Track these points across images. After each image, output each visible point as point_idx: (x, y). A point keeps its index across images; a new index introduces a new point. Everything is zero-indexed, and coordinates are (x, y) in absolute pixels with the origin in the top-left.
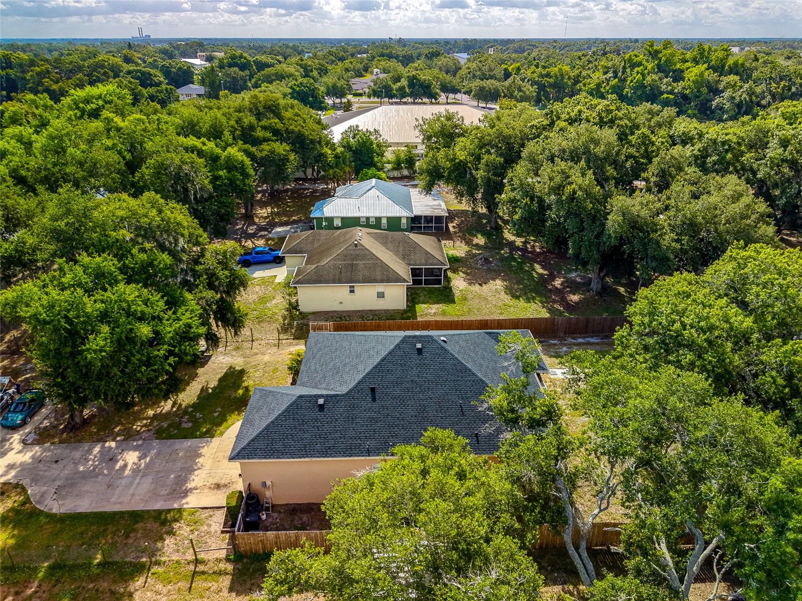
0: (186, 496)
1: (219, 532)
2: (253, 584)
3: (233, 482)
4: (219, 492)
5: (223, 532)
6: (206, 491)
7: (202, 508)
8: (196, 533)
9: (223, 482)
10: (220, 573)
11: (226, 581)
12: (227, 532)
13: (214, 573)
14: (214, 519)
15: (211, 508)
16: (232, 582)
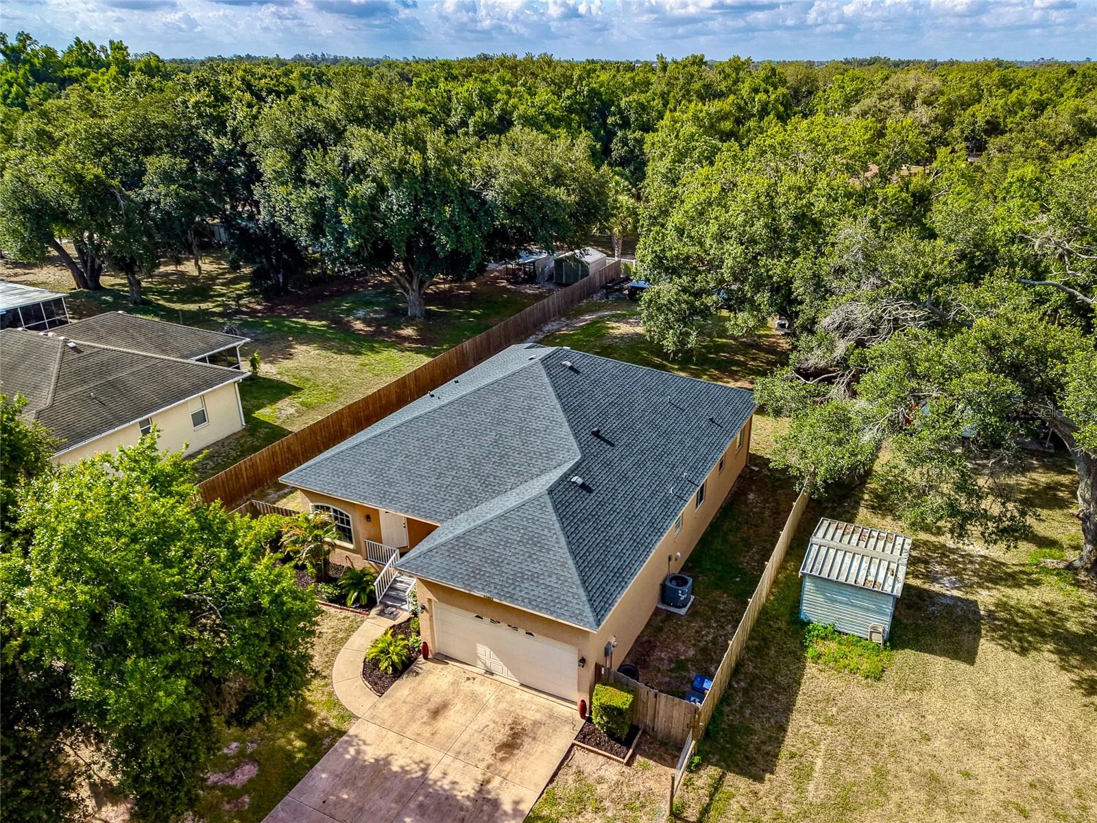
0: (495, 804)
1: (626, 769)
2: (758, 749)
3: (515, 723)
4: (526, 747)
5: (629, 764)
6: (507, 767)
7: (551, 781)
8: (607, 804)
9: (502, 736)
10: (717, 786)
11: (737, 783)
12: (633, 757)
13: (711, 796)
14: (588, 769)
15: (559, 768)
16: (742, 772)
